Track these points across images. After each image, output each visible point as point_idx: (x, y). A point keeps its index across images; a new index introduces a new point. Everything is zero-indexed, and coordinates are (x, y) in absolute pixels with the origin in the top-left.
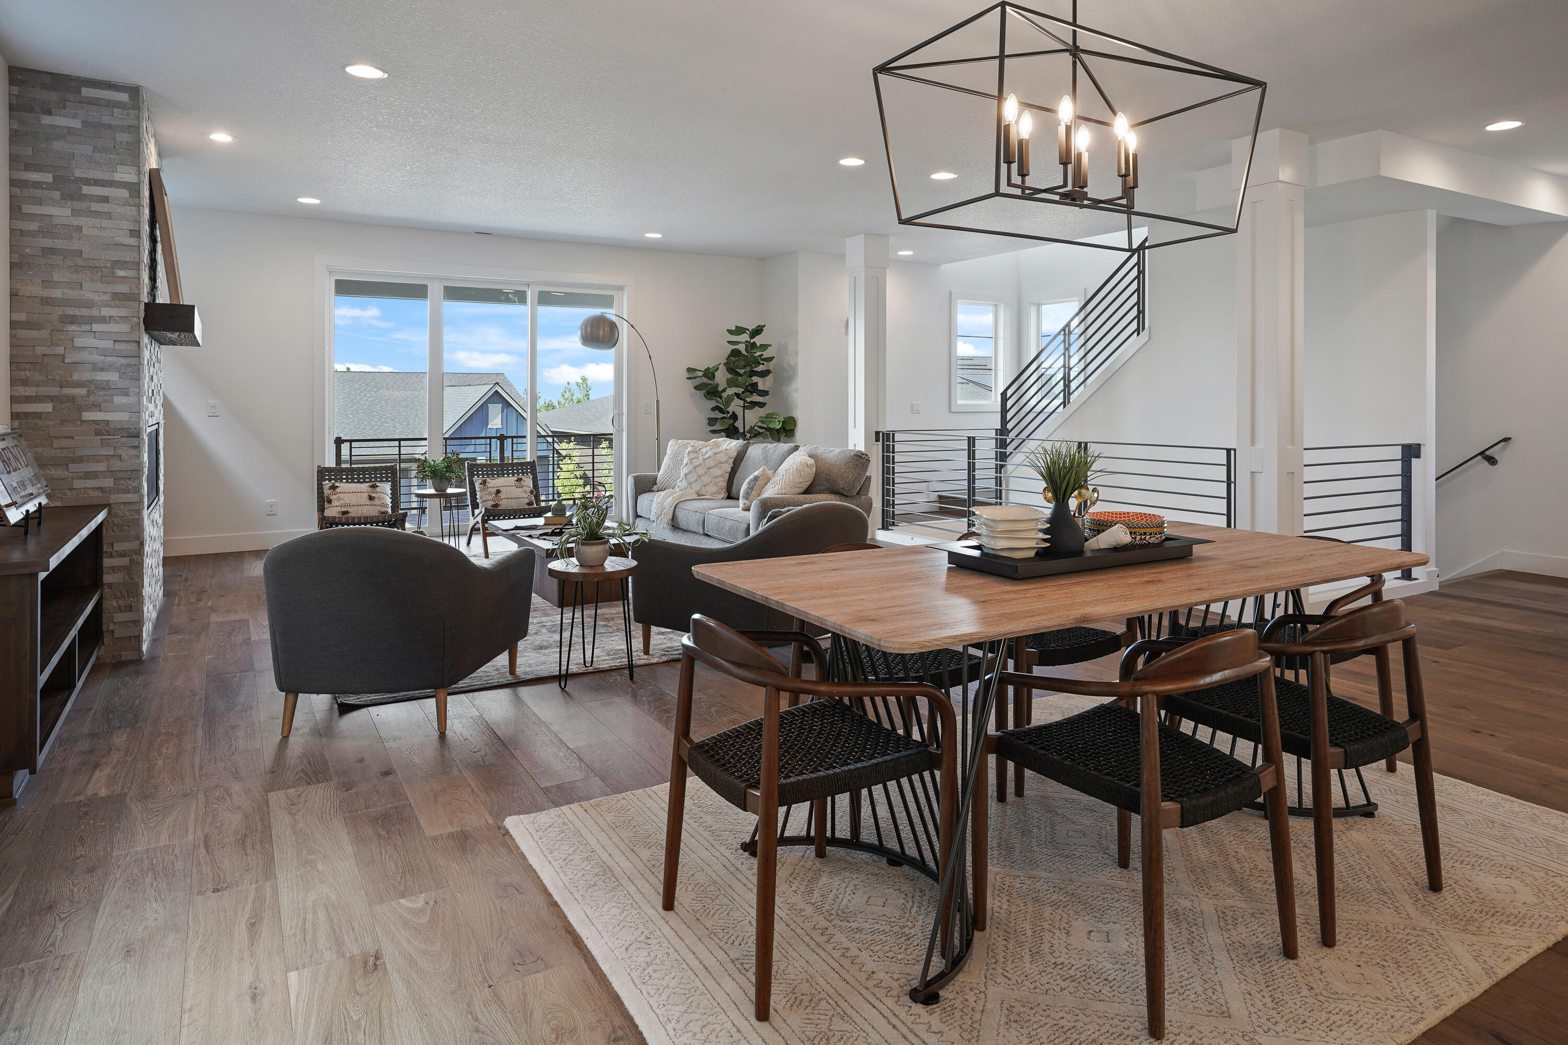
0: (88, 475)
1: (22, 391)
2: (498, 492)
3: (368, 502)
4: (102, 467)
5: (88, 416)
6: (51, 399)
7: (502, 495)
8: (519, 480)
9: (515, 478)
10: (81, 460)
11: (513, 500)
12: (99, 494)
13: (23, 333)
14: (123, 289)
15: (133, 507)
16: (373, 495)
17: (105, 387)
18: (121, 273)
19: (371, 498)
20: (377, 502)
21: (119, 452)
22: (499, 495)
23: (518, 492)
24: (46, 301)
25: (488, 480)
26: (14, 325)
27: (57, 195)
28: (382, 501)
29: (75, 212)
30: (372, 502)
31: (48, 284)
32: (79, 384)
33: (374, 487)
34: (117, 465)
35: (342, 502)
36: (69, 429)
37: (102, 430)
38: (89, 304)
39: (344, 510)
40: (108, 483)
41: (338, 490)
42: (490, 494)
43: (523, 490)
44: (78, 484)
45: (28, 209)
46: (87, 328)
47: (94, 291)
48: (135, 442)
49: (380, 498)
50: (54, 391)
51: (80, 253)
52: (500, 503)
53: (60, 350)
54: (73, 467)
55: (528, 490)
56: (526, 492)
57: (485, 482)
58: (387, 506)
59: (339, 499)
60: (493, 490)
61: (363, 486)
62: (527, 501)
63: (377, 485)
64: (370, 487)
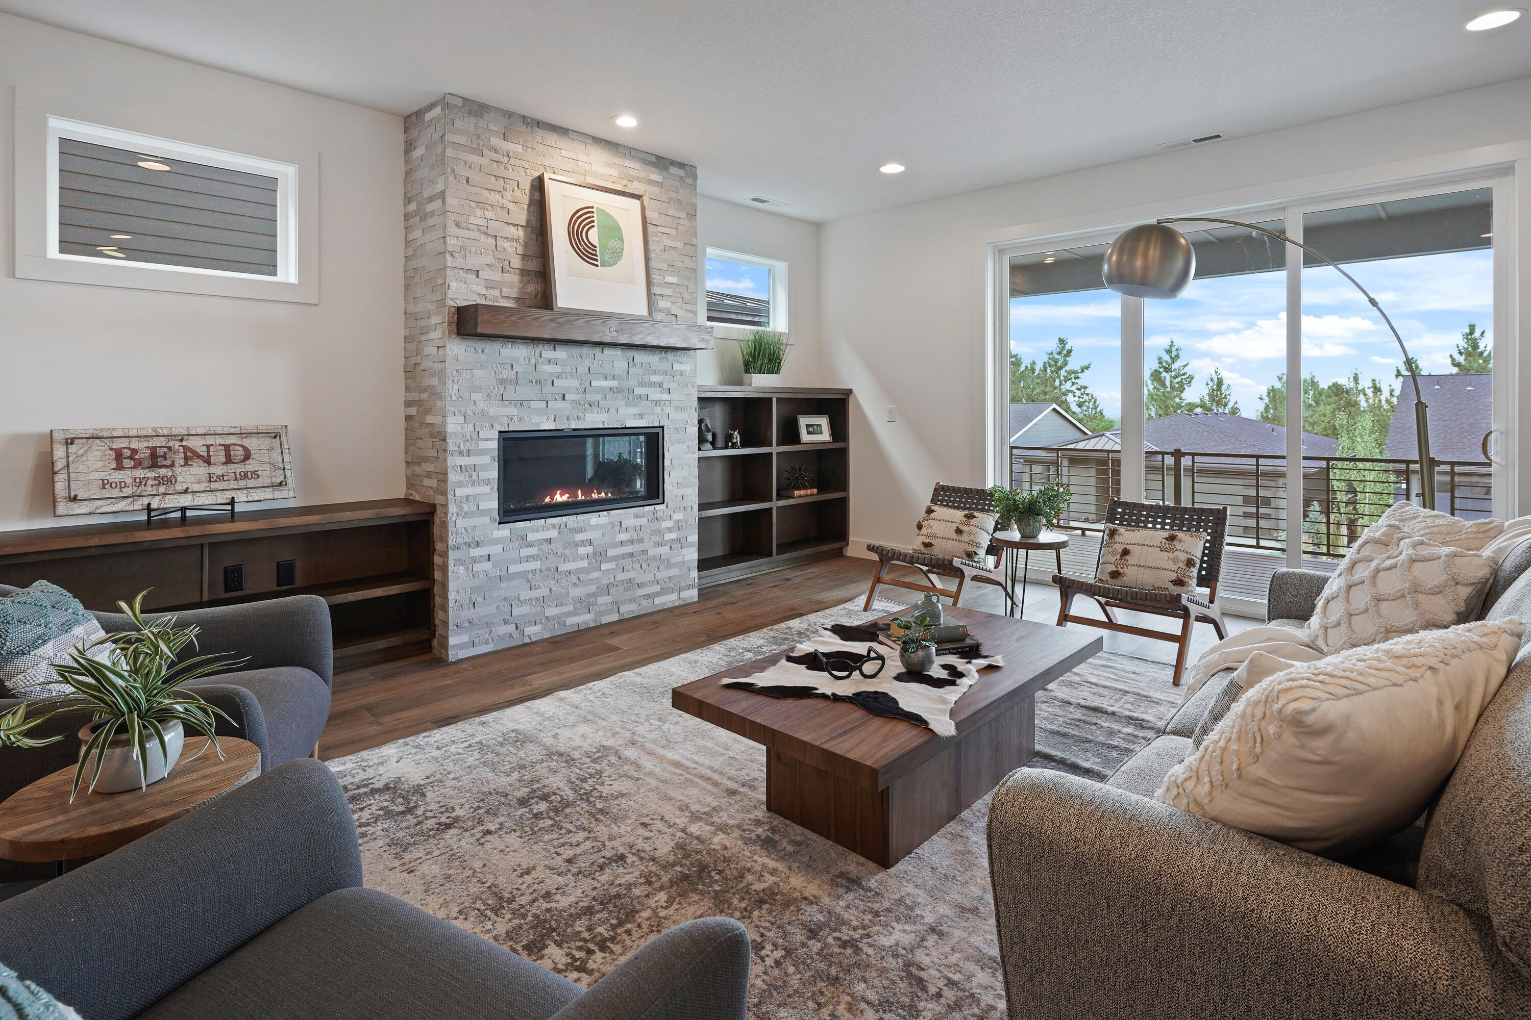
2: (1125, 552)
3: (955, 536)
7: (1130, 559)
8: (1172, 538)
9: (1166, 534)
11: (1147, 571)
12: (432, 493)
15: (444, 510)
16: (962, 528)
19: (959, 531)
20: (965, 538)
22: (1127, 557)
23: (1162, 559)
25: (1122, 530)
28: (972, 538)
30: (960, 538)
33: (970, 517)
35: (929, 531)
39: (927, 541)
41: (932, 515)
42: (1113, 553)
43: (1171, 555)
49: (970, 533)
52: (1125, 570)
55: (1183, 557)
56: (1175, 560)
57: (1112, 533)
58: (978, 545)
59: (929, 526)
60: (1119, 548)
61: (959, 515)
62: (1173, 576)
63: (976, 514)
64: (966, 516)
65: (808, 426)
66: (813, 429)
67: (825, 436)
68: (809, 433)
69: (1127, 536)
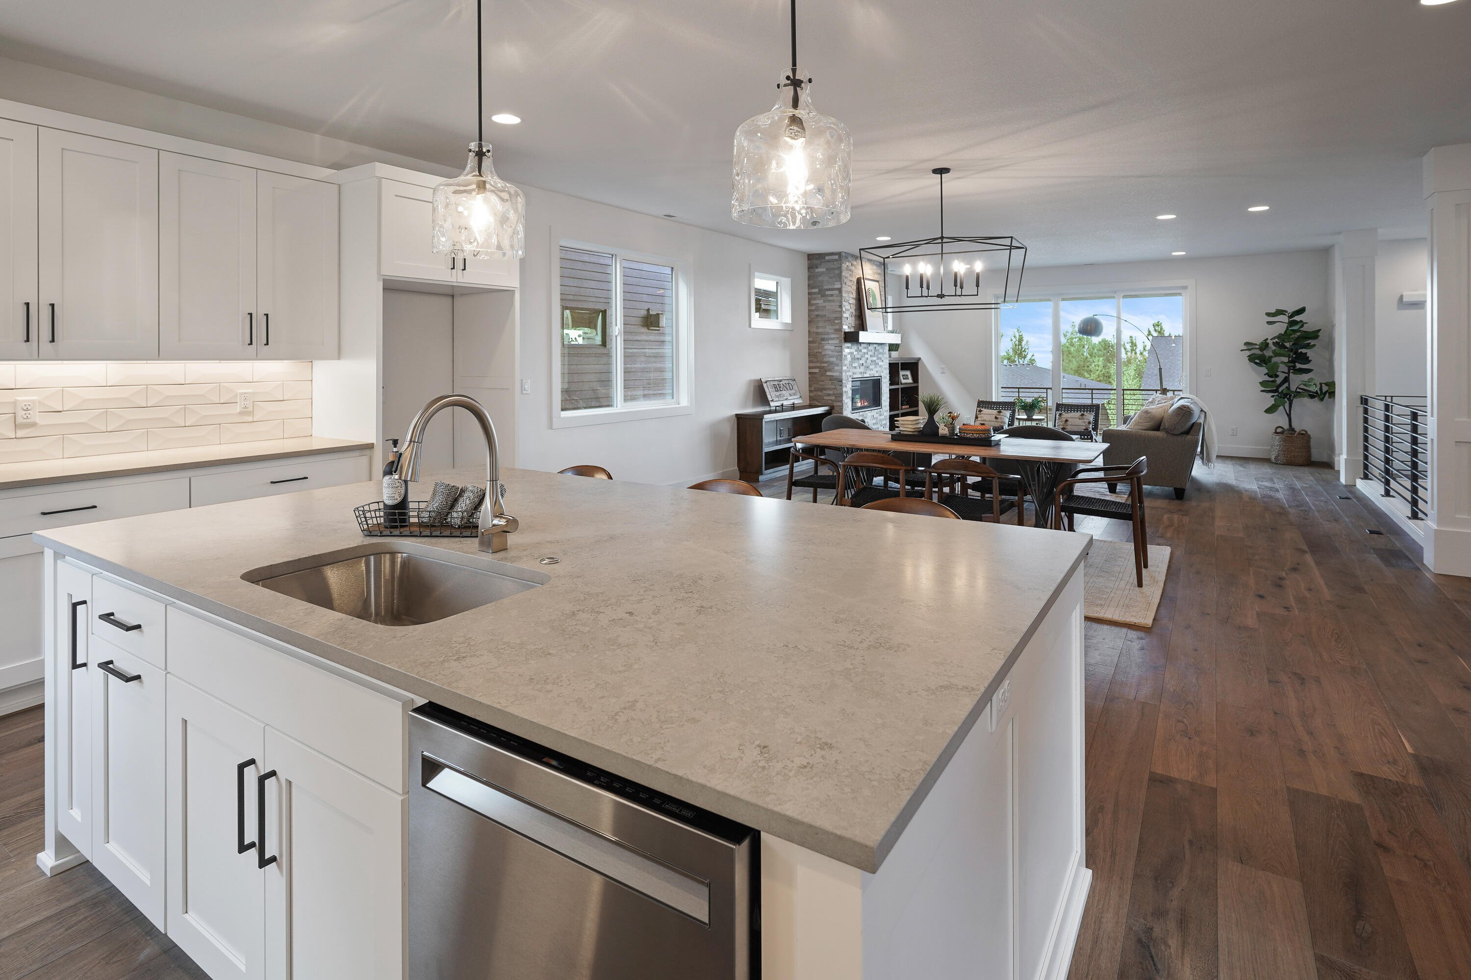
0: (829, 395)
1: (812, 365)
2: (1067, 421)
3: (994, 420)
4: (831, 392)
5: (828, 374)
6: (818, 367)
7: (1068, 423)
8: (1083, 415)
9: (1081, 414)
10: (825, 389)
12: (831, 402)
13: (812, 345)
14: (837, 327)
15: (840, 408)
16: (997, 416)
17: (832, 363)
18: (836, 322)
19: (996, 418)
20: (999, 420)
21: (836, 387)
23: (1080, 422)
24: (817, 333)
25: (1064, 413)
26: (809, 342)
27: (819, 296)
29: (824, 301)
30: (997, 420)
31: (817, 327)
32: (826, 362)
33: (1000, 412)
34: (836, 392)
35: (982, 419)
36: (823, 378)
37: (832, 378)
38: (828, 334)
39: (982, 423)
40: (833, 398)
41: (982, 412)
42: (1062, 422)
44: (826, 398)
45: (813, 302)
46: (827, 342)
47: (829, 329)
48: (840, 383)
49: (1001, 418)
50: (819, 365)
51: (825, 316)
52: (1067, 427)
53: (820, 350)
54: (824, 392)
55: (1087, 421)
56: (1084, 422)
57: (1060, 415)
58: (1005, 423)
59: (981, 417)
60: (1064, 420)
61: (995, 412)
62: (1084, 428)
63: (1002, 411)
64: (998, 412)
65: (903, 375)
66: (906, 377)
67: (910, 380)
68: (904, 379)
69: (1066, 415)
